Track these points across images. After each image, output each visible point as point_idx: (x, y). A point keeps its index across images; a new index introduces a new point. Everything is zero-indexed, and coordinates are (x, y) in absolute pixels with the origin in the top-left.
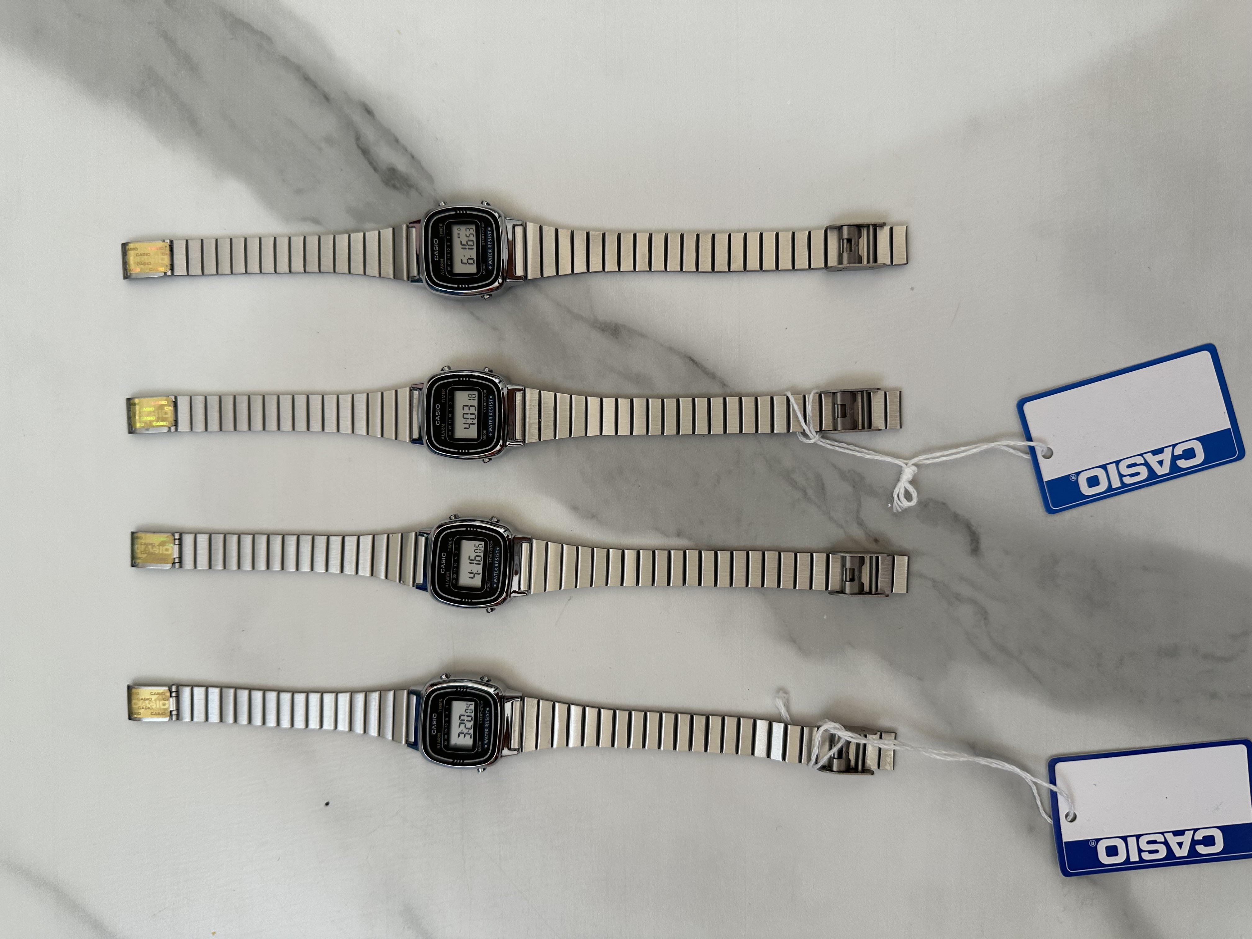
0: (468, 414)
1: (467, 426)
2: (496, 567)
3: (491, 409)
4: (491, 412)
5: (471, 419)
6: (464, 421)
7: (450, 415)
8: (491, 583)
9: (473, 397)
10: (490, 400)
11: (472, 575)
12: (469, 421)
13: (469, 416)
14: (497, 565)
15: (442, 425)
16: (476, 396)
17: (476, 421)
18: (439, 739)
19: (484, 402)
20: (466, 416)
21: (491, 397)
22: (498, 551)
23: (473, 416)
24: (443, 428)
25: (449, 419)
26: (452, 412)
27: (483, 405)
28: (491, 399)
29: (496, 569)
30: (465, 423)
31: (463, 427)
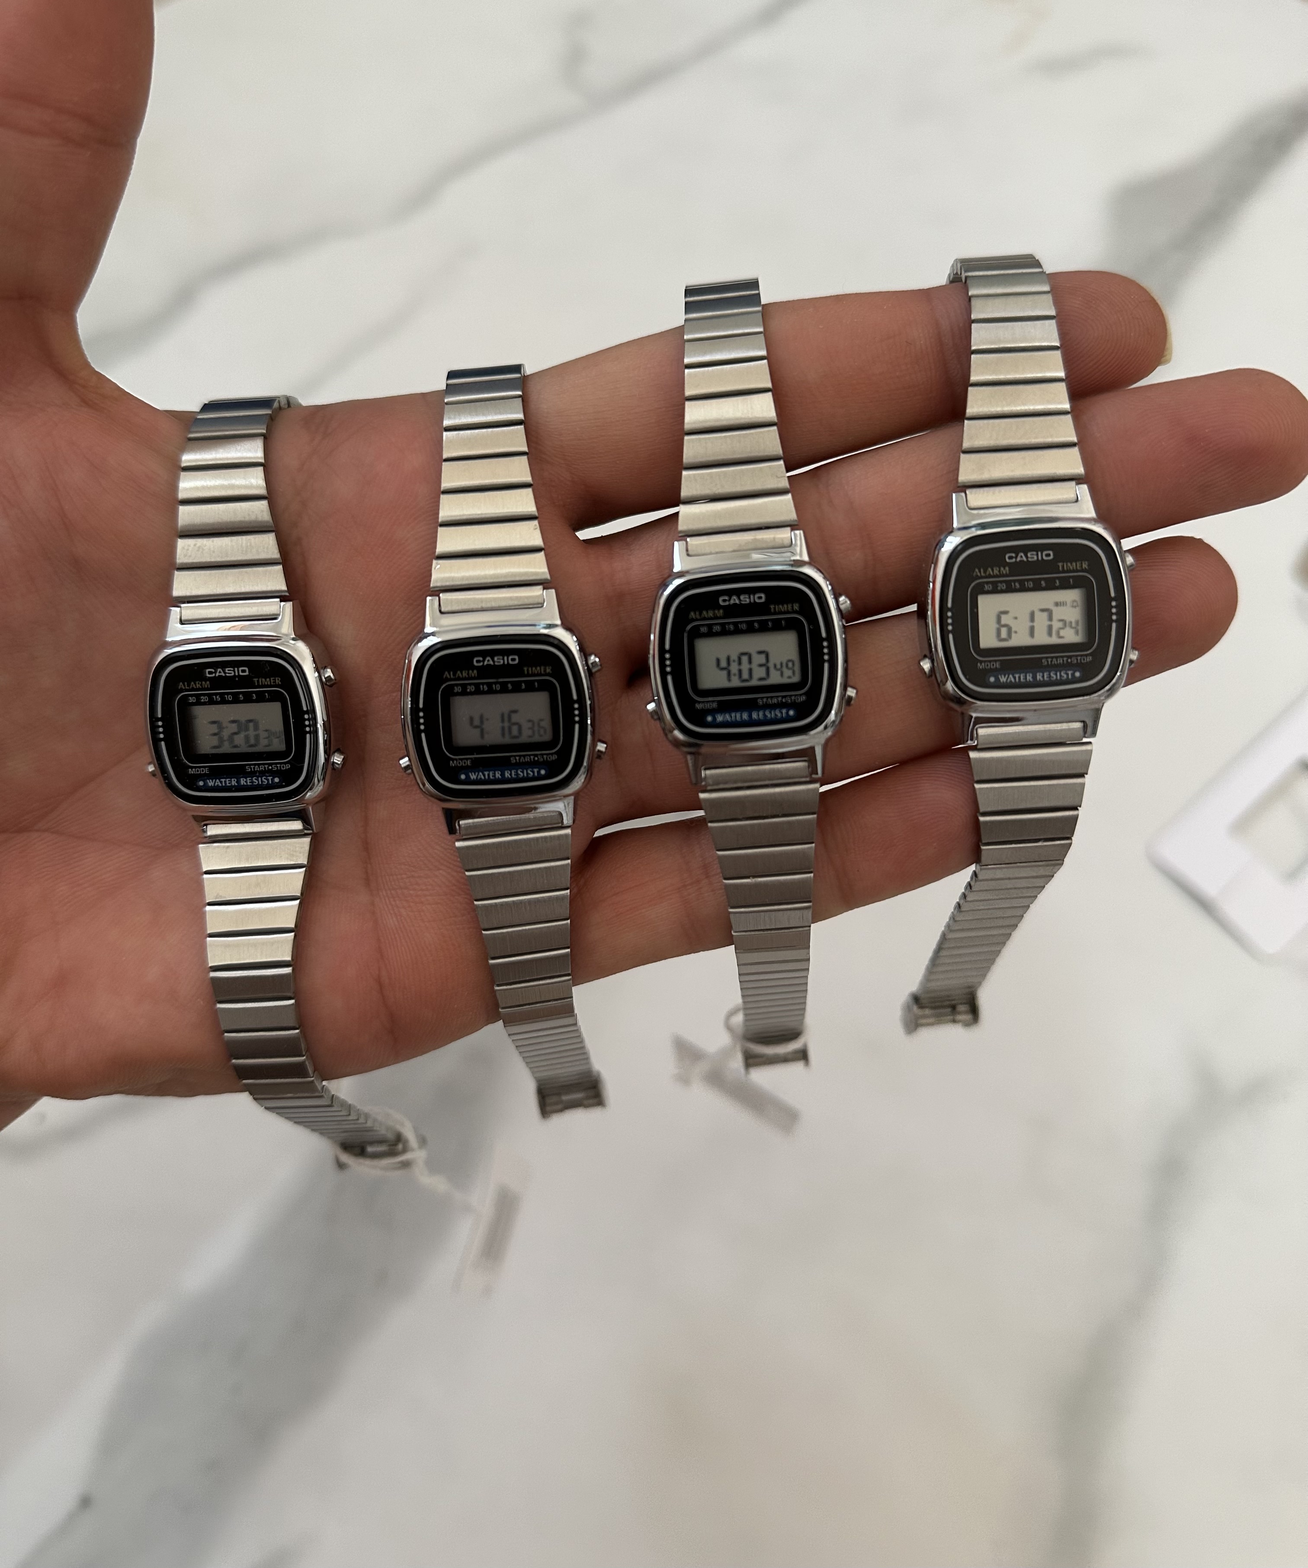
0: (750, 662)
1: (724, 664)
2: (503, 775)
4: (759, 715)
5: (740, 671)
6: (734, 657)
7: (744, 627)
9: (787, 672)
10: (784, 711)
12: (734, 668)
14: (507, 774)
15: (722, 611)
16: (790, 678)
17: (736, 683)
18: (198, 686)
19: (779, 698)
20: (745, 659)
21: (791, 712)
23: (745, 675)
24: (715, 614)
25: (735, 624)
26: (751, 629)
27: (772, 696)
28: (787, 713)
30: (728, 659)
31: (719, 656)
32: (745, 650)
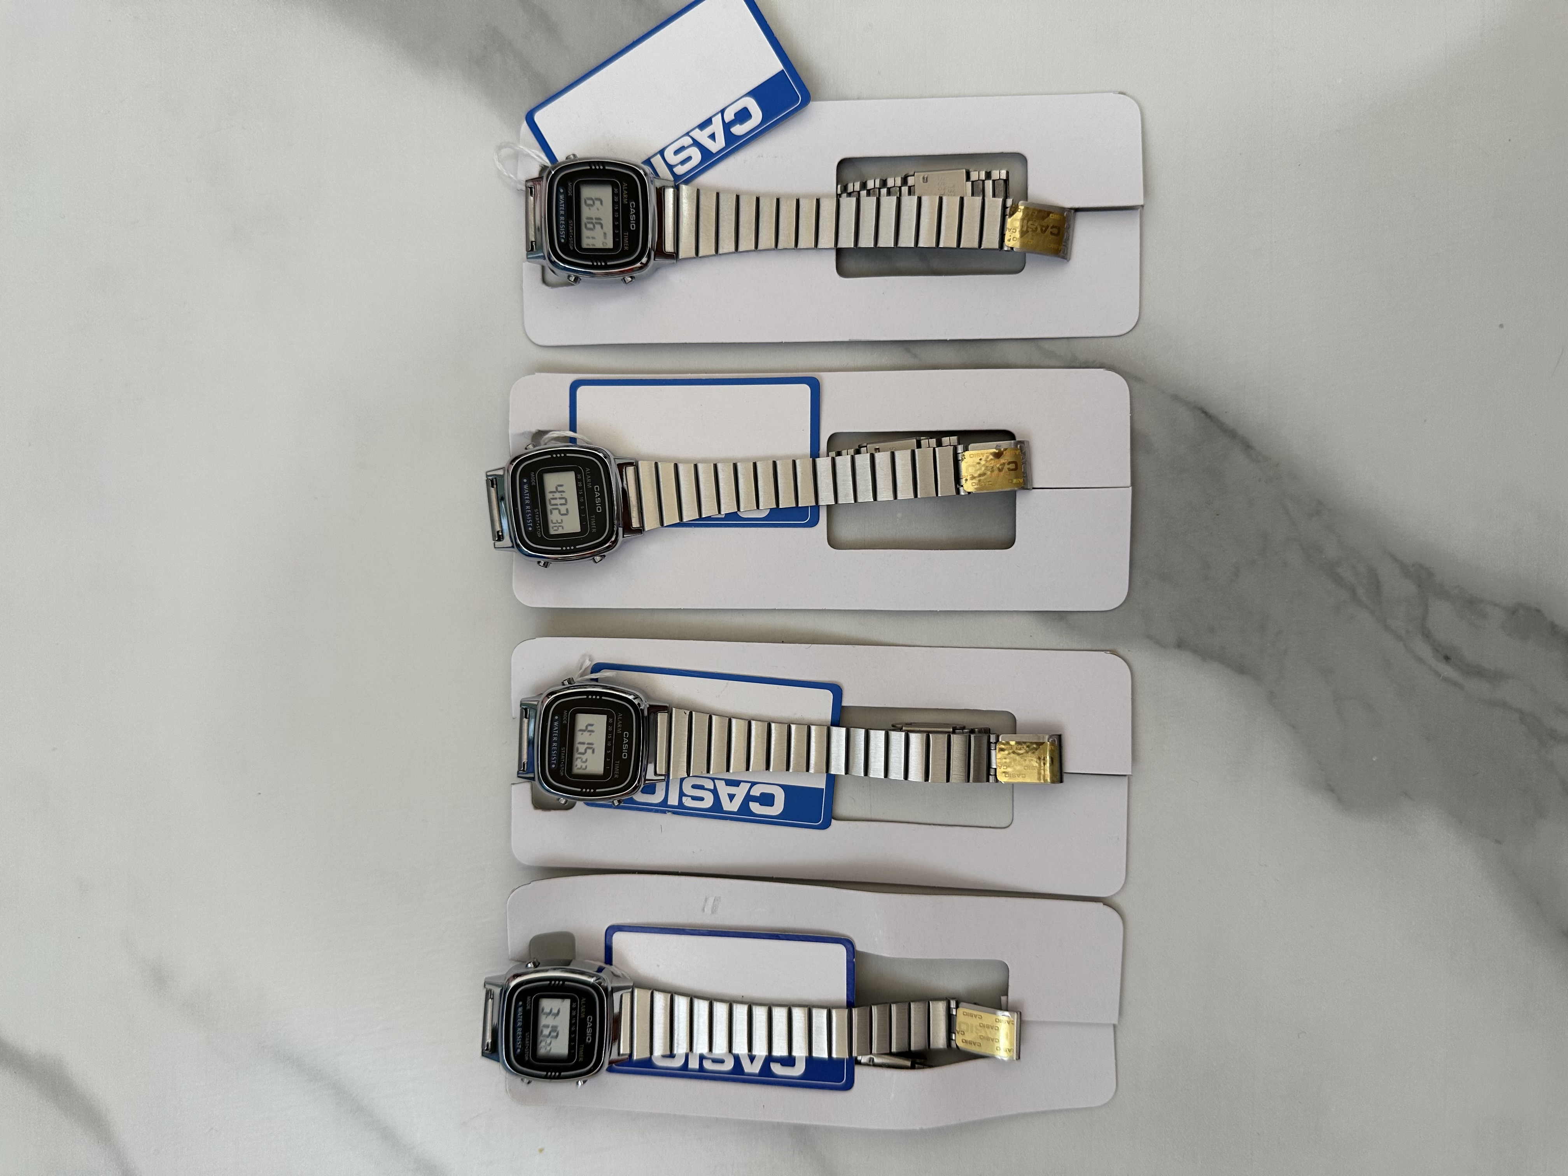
0: (561, 504)
1: (560, 489)
2: (555, 742)
3: (528, 513)
4: (528, 509)
5: (556, 499)
6: (564, 495)
8: (562, 721)
9: (556, 526)
10: (531, 524)
11: (590, 728)
12: (557, 495)
13: (559, 502)
14: (554, 744)
15: (591, 487)
16: (553, 528)
17: (548, 496)
19: (539, 522)
20: (563, 501)
21: (530, 529)
22: (553, 764)
23: (553, 502)
24: (589, 482)
25: (584, 495)
26: (580, 505)
27: (539, 517)
28: (530, 526)
29: (555, 739)
30: (563, 492)
31: (564, 486)
32: (568, 501)
